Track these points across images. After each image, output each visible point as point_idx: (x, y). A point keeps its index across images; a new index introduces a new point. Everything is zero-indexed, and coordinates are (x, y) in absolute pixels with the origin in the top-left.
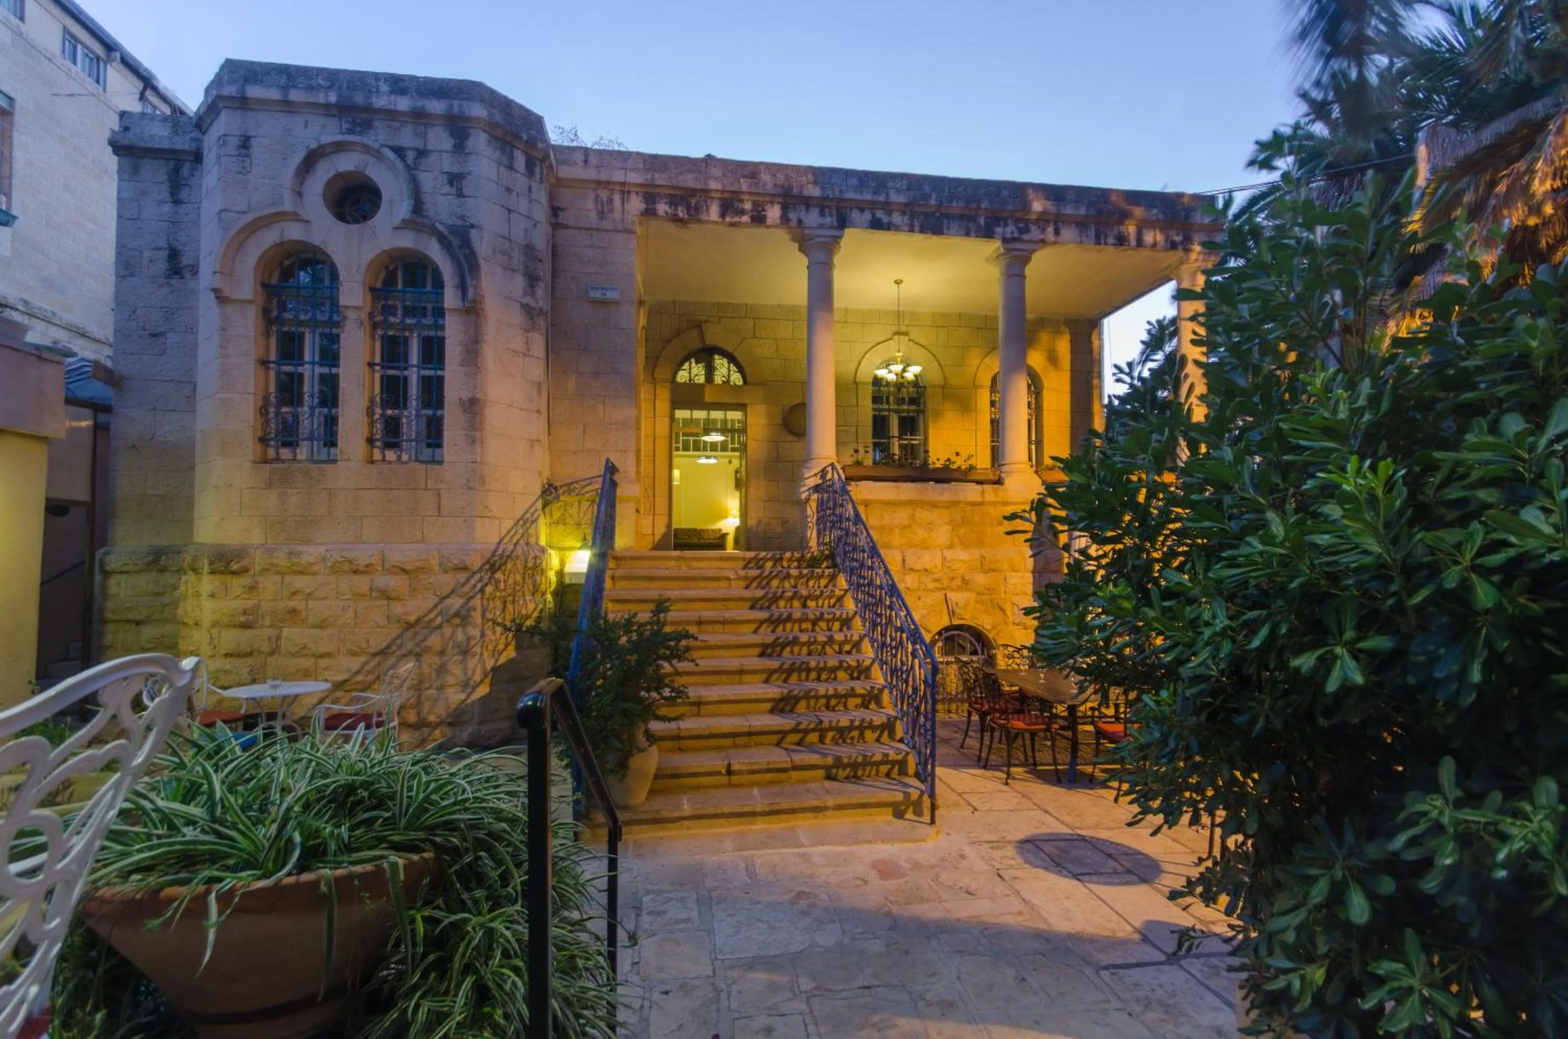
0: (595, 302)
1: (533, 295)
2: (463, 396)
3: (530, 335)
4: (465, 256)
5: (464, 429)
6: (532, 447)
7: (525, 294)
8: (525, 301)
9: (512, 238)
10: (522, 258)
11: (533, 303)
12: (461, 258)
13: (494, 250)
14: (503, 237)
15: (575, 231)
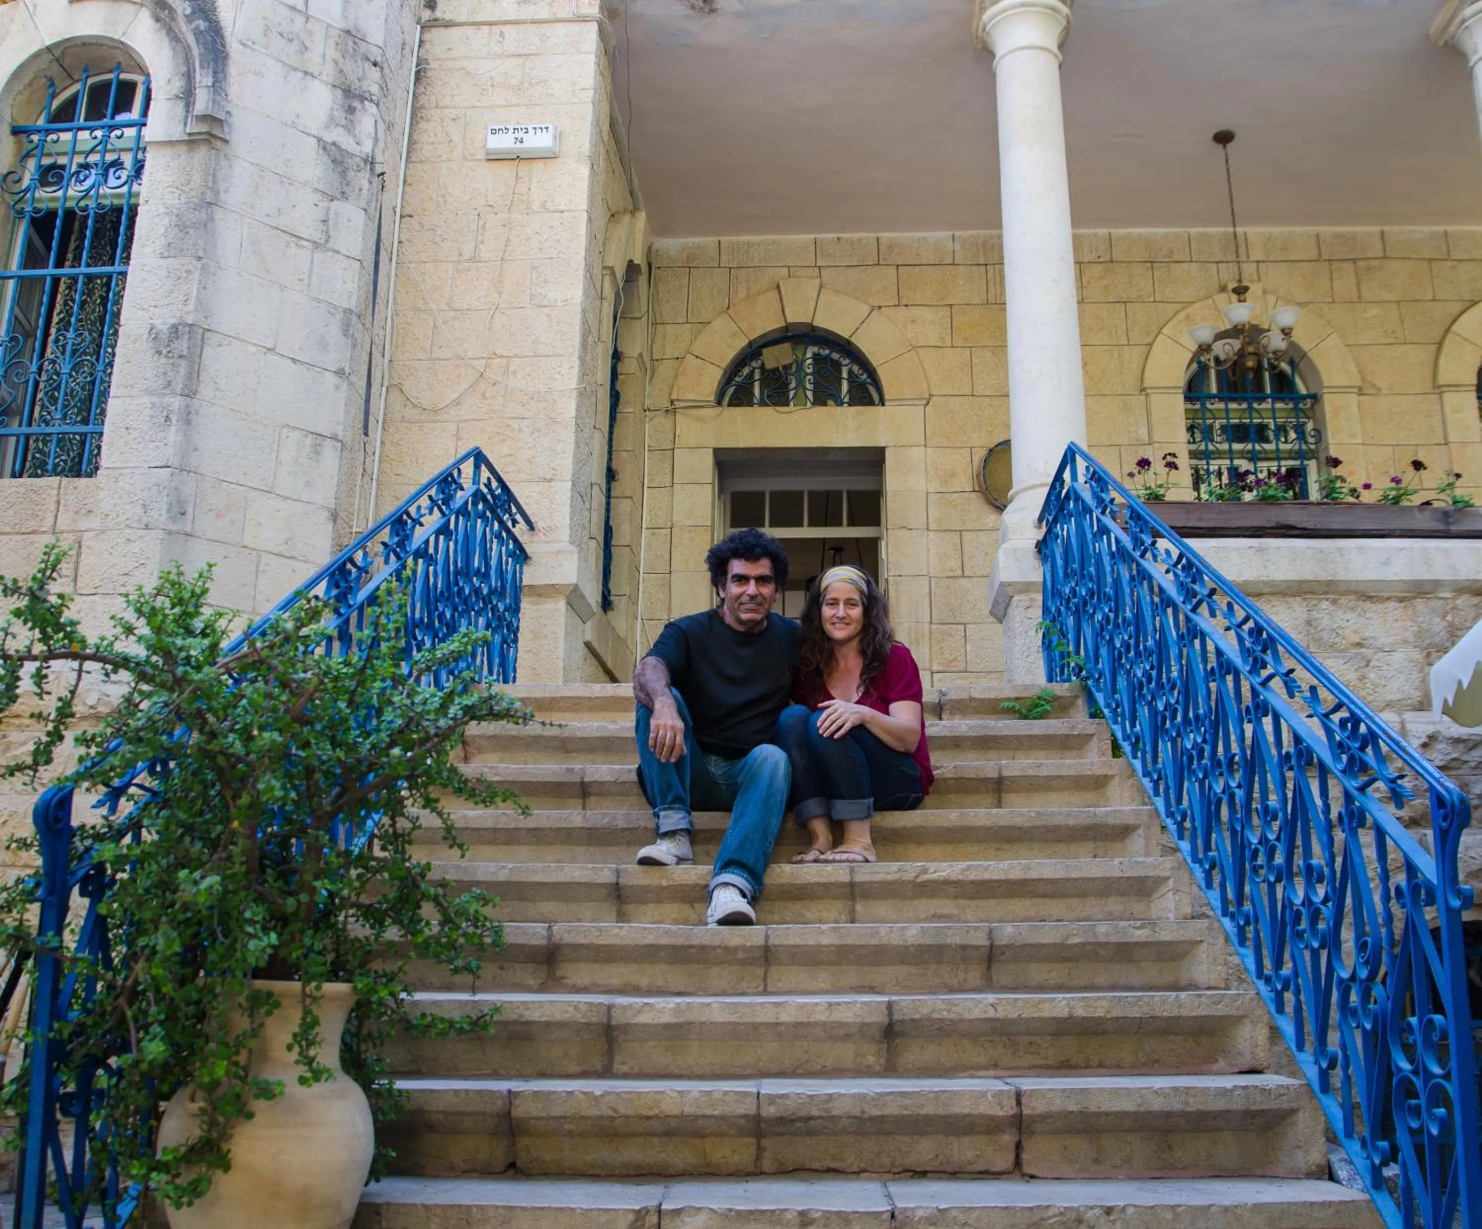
0: (495, 158)
1: (349, 128)
2: (158, 323)
3: (335, 205)
4: (197, 33)
5: (150, 392)
6: (317, 450)
7: (332, 122)
8: (329, 137)
9: (311, 12)
10: (332, 53)
11: (347, 142)
12: (191, 39)
13: (267, 30)
14: (293, 8)
15: (470, 30)
